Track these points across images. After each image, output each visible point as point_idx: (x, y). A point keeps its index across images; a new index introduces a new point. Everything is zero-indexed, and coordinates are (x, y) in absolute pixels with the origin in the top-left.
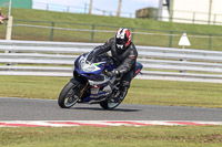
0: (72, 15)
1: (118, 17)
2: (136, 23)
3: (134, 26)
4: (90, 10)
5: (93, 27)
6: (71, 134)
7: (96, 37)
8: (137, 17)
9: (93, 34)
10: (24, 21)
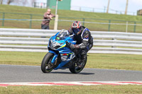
0: (96, 13)
1: (126, 15)
2: (137, 19)
3: (136, 20)
4: (108, 10)
5: (110, 21)
6: (96, 90)
7: (112, 28)
8: (138, 14)
9: (109, 26)
10: (65, 18)
